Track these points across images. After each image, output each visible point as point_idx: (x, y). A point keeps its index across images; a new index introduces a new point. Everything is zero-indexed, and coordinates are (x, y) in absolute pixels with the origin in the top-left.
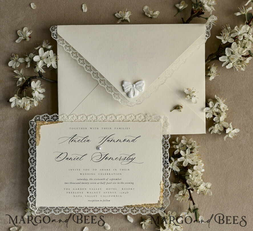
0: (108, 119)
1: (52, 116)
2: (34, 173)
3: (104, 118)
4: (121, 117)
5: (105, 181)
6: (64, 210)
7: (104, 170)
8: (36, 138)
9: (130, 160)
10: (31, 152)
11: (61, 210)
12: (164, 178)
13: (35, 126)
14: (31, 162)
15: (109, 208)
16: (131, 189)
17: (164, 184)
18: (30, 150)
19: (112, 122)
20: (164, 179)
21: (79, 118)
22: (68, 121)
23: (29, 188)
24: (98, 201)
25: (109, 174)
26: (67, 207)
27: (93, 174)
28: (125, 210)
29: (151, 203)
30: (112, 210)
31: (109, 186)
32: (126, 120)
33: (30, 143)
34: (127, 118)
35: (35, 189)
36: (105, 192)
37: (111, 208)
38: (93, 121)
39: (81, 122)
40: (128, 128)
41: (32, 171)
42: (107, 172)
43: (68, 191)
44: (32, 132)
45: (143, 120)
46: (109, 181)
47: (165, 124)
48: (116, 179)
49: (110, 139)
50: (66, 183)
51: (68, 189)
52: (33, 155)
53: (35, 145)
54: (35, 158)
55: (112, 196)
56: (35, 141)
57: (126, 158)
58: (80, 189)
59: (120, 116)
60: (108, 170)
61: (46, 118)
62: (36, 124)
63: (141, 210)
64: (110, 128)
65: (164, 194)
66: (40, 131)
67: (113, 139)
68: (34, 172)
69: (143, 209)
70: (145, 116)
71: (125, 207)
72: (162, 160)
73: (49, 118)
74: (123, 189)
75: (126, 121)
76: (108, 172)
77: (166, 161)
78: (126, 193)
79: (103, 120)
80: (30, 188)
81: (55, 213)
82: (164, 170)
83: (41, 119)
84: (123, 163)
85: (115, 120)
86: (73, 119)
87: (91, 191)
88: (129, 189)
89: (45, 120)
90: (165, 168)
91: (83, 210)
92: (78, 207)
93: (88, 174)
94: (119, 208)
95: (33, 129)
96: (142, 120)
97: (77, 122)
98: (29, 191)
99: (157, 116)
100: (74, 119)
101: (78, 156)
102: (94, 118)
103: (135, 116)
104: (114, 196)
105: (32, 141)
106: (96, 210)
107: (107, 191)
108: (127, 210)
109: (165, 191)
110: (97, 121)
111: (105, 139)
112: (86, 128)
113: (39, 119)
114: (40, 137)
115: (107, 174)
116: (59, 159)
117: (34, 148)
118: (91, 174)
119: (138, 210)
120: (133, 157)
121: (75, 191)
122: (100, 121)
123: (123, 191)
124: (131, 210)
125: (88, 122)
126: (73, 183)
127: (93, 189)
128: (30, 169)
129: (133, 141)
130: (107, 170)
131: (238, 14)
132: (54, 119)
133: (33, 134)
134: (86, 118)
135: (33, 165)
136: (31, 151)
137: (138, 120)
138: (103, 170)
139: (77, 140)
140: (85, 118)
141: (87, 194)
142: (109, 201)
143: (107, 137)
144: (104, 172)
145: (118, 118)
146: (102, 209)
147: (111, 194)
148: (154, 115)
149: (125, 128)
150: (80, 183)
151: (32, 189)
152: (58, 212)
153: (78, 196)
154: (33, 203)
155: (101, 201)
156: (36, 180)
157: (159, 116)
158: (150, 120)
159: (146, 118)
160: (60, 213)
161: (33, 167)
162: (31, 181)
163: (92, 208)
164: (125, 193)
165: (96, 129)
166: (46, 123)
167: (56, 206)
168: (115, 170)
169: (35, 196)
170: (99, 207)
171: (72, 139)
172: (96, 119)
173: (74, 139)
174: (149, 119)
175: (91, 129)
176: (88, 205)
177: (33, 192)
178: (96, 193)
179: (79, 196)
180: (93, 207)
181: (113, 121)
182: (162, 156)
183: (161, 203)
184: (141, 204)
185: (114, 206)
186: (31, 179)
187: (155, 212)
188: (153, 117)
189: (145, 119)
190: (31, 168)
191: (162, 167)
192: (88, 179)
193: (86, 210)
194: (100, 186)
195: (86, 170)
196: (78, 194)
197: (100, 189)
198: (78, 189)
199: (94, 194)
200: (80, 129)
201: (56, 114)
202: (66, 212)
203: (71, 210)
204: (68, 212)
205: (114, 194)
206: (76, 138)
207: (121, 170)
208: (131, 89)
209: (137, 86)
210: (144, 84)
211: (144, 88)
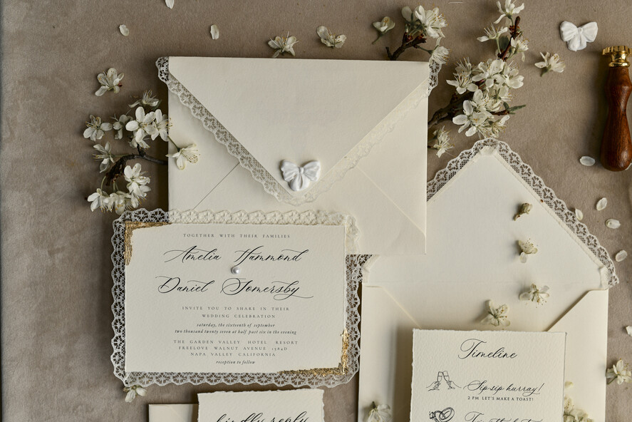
0: (251, 218)
1: (153, 212)
2: (121, 314)
3: (244, 218)
4: (275, 216)
5: (246, 328)
6: (174, 377)
7: (244, 308)
8: (124, 251)
9: (290, 293)
10: (115, 276)
11: (169, 378)
12: (350, 324)
13: (123, 229)
14: (116, 294)
15: (253, 374)
16: (292, 342)
17: (349, 334)
18: (115, 273)
19: (259, 225)
20: (349, 326)
21: (200, 217)
22: (180, 222)
23: (113, 340)
24: (234, 362)
25: (252, 316)
26: (179, 374)
27: (225, 316)
28: (281, 380)
29: (326, 368)
30: (258, 378)
31: (252, 337)
32: (284, 222)
33: (115, 259)
34: (285, 218)
35: (123, 341)
36: (247, 348)
37: (256, 374)
38: (225, 222)
39: (204, 224)
40: (287, 236)
41: (117, 309)
42: (249, 313)
43: (182, 345)
44: (118, 241)
45: (314, 222)
46: (255, 329)
47: (351, 230)
48: (266, 326)
49: (255, 254)
50: (178, 332)
51: (182, 341)
52: (119, 281)
53: (123, 263)
54: (123, 286)
55: (258, 354)
56: (123, 258)
57: (283, 289)
58: (202, 342)
59: (273, 214)
60: (252, 309)
61: (142, 215)
62: (124, 226)
63: (308, 380)
64: (256, 236)
65: (348, 351)
66: (132, 239)
67: (260, 255)
68: (122, 312)
69: (313, 378)
70: (316, 215)
71: (281, 373)
72: (346, 293)
73: (147, 217)
74: (277, 342)
75: (283, 224)
76: (252, 312)
77: (352, 295)
78: (283, 349)
79: (243, 220)
80: (115, 341)
81: (158, 384)
82: (348, 310)
83: (133, 217)
84: (278, 297)
85: (263, 222)
86: (189, 219)
87: (222, 345)
88: (288, 342)
89: (141, 220)
90: (352, 307)
91: (207, 377)
92: (199, 373)
93: (216, 316)
94: (270, 374)
95: (119, 235)
96: (311, 222)
97: (196, 223)
98: (113, 345)
99: (337, 216)
100: (192, 219)
101: (199, 284)
102: (227, 218)
103: (299, 215)
104: (262, 354)
105: (118, 257)
106: (230, 378)
107: (250, 346)
108: (284, 378)
109: (350, 346)
110: (231, 223)
111: (247, 254)
112: (212, 235)
113: (130, 217)
114: (131, 250)
115: (250, 316)
116: (165, 289)
117: (121, 269)
118: (221, 316)
119: (304, 379)
120: (295, 287)
121: (193, 345)
122: (237, 223)
123: (277, 346)
124: (292, 379)
125: (215, 224)
126: (189, 332)
127: (226, 342)
128: (115, 307)
129: (295, 258)
130: (250, 309)
131: (484, 39)
132: (157, 219)
133: (120, 244)
134: (213, 218)
135: (119, 298)
136: (117, 274)
137: (305, 222)
138: (242, 309)
139: (196, 256)
141: (215, 351)
142: (253, 362)
143: (250, 251)
144: (244, 313)
145: (268, 218)
146: (242, 377)
147: (256, 352)
148: (332, 213)
149: (280, 236)
150: (202, 332)
151: (119, 342)
152: (165, 381)
153: (198, 354)
154: (120, 365)
155: (240, 362)
156: (126, 326)
157: (341, 216)
158: (325, 223)
159: (318, 217)
160: (167, 382)
161: (119, 303)
162: (116, 328)
164: (280, 349)
165: (230, 236)
166: (143, 224)
167: (160, 372)
168: (263, 309)
169: (124, 353)
170: (236, 374)
171: (188, 255)
172: (230, 218)
173: (192, 254)
174: (322, 220)
175: (221, 236)
176: (217, 369)
177: (121, 347)
178: (230, 348)
179: (200, 353)
180: (225, 374)
181: (260, 223)
182: (346, 286)
183: (344, 367)
184: (308, 369)
185: (261, 372)
186: (115, 324)
188: (330, 217)
189: (316, 220)
190: (116, 304)
191: (346, 304)
192: (217, 325)
193: (213, 378)
194: (237, 337)
195: (213, 308)
196: (198, 351)
197: (237, 342)
198: (199, 342)
199: (227, 351)
200: (202, 236)
201: (160, 210)
202: (178, 382)
203: (186, 377)
204: (182, 381)
205: (262, 351)
206: (195, 253)
207: (275, 309)
208: (295, 176)
209: (307, 171)
210: (319, 167)
211: (318, 175)
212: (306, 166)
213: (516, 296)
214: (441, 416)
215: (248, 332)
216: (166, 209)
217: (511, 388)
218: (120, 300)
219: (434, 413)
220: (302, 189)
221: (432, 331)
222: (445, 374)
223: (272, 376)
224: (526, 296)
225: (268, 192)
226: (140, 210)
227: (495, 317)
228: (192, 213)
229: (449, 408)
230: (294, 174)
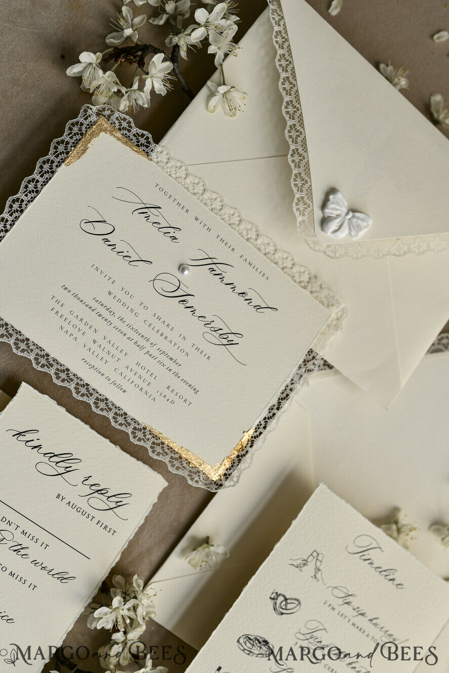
0: (242, 227)
1: (140, 131)
2: (14, 215)
3: (235, 220)
5: (147, 345)
6: (17, 339)
7: (161, 320)
8: (75, 146)
9: (225, 342)
10: (41, 167)
11: (11, 336)
12: (262, 427)
13: (91, 122)
14: (26, 187)
15: (112, 405)
16: (185, 401)
17: (252, 437)
18: (44, 163)
19: (245, 241)
20: (259, 428)
21: (188, 181)
22: (162, 168)
24: (103, 375)
25: (164, 336)
26: (28, 340)
27: (134, 313)
28: (140, 435)
30: (116, 413)
31: (146, 361)
32: (272, 258)
33: (56, 148)
34: (277, 256)
36: (129, 369)
37: (116, 408)
38: (210, 207)
39: (186, 191)
40: (266, 277)
41: (14, 206)
42: (163, 329)
43: (57, 307)
45: (303, 284)
46: (156, 353)
47: (334, 323)
48: (171, 359)
49: (218, 269)
50: (66, 289)
51: (60, 303)
52: (42, 176)
53: (62, 159)
54: (42, 185)
55: (137, 386)
56: (67, 153)
57: (221, 332)
58: (84, 322)
59: (267, 241)
60: (170, 327)
61: (125, 124)
62: (95, 119)
63: (172, 458)
64: (233, 249)
65: (238, 456)
66: (95, 141)
67: (224, 274)
68: (17, 214)
69: (177, 459)
70: (310, 278)
71: (145, 428)
72: (283, 388)
73: (129, 131)
74: (168, 387)
75: (271, 260)
76: (167, 332)
77: (288, 395)
78: (170, 401)
79: (231, 221)
82: (272, 409)
83: (113, 118)
84: (208, 336)
85: (252, 241)
86: (174, 172)
87: (104, 344)
88: (181, 397)
90: (278, 409)
91: (57, 369)
92: (52, 356)
93: (124, 304)
94: (132, 419)
95: (82, 124)
96: (300, 282)
97: (179, 183)
99: (333, 297)
100: (178, 174)
101: (131, 254)
102: (217, 205)
103: (293, 265)
104: (141, 389)
105: (61, 148)
106: (83, 390)
107: (136, 368)
108: (145, 436)
109: (243, 452)
110: (216, 214)
111: (209, 261)
112: (187, 211)
113: (109, 116)
114: (84, 151)
115: (162, 334)
116: (89, 228)
117: (55, 164)
118: (129, 309)
119: (167, 454)
120: (235, 339)
121: (71, 318)
122: (223, 219)
123: (165, 392)
124: (153, 443)
125: (198, 201)
126: (79, 299)
127: (112, 343)
128: (14, 201)
129: (258, 307)
130: (168, 325)
132: (138, 142)
133: (75, 134)
134: (201, 192)
135: (26, 195)
136: (44, 166)
137: (294, 276)
138: (159, 318)
139: (153, 219)
140: (199, 189)
141: (91, 345)
142: (124, 391)
143: (215, 261)
144: (158, 325)
145: (259, 241)
146: (97, 399)
147: (137, 380)
148: (329, 289)
149: (259, 271)
150: (93, 310)
153: (69, 334)
155: (109, 379)
156: (8, 234)
157: (338, 300)
158: (315, 295)
159: (311, 282)
160: (5, 340)
161: (22, 201)
163: (79, 381)
164: (167, 398)
165: (206, 227)
166: (119, 135)
167: (6, 320)
168: (182, 336)
170: (94, 390)
171: (145, 210)
172: (219, 208)
173: (149, 213)
174: (314, 289)
175: (196, 219)
176: (76, 368)
178: (111, 355)
179: (72, 335)
180: (81, 380)
181: (248, 240)
182: (288, 381)
183: (219, 470)
185: (126, 409)
187: (197, 482)
188: (326, 292)
189: (306, 284)
190: (18, 199)
191: (274, 401)
192: (117, 316)
193: (63, 375)
194: (129, 346)
195: (127, 293)
196: (71, 330)
197: (124, 353)
198: (81, 320)
199: (105, 355)
200: (176, 202)
201: (150, 136)
202: (18, 348)
203: (32, 350)
204: (23, 351)
205: (144, 385)
206: (154, 215)
207: (195, 347)
208: (338, 216)
209: (354, 220)
210: (367, 227)
211: (361, 234)
212: (358, 214)
213: (427, 524)
214: (284, 603)
215: (145, 351)
216: (157, 140)
217: (375, 621)
218: (25, 198)
219: (278, 595)
220: (332, 236)
221: (339, 499)
222: (320, 557)
223: (132, 423)
224: (437, 531)
225: (294, 209)
226: (127, 117)
227: (399, 531)
228: (183, 168)
229: (297, 600)
230: (338, 212)
